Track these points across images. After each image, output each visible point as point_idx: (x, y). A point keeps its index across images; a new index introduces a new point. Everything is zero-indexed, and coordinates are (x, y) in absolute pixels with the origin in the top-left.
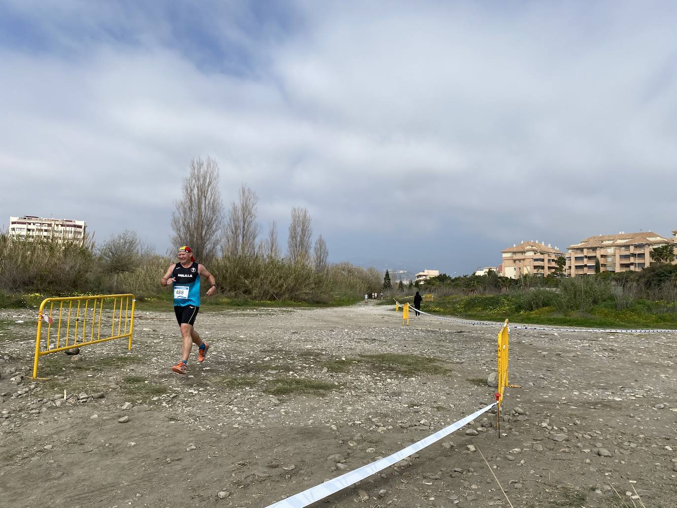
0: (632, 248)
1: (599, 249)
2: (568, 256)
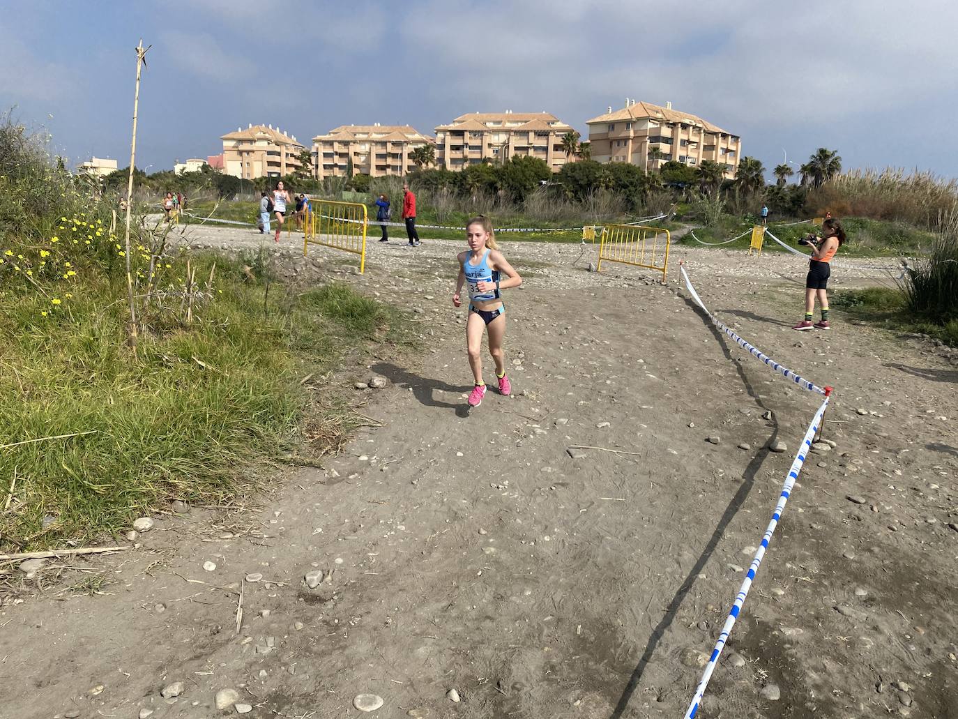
0: (389, 146)
1: (351, 144)
2: (313, 150)
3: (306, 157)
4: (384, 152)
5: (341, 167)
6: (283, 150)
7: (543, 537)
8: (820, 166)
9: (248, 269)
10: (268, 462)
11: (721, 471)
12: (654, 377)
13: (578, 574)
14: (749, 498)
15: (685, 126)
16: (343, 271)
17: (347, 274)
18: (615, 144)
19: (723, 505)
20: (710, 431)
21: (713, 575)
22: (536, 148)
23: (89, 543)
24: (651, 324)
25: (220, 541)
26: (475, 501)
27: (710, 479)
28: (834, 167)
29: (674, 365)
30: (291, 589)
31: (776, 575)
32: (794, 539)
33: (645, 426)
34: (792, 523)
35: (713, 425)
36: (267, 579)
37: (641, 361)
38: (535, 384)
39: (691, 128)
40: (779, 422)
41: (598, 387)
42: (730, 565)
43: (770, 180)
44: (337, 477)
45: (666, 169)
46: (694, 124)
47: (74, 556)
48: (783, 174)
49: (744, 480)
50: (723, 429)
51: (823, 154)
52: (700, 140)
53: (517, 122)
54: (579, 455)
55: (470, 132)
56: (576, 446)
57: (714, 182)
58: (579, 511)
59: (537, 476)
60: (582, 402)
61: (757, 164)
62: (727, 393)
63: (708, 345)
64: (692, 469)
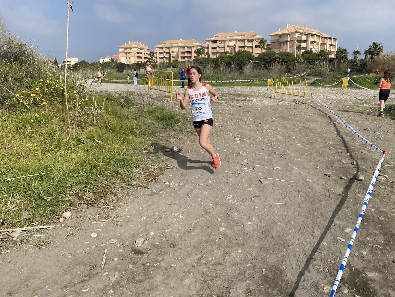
0: (186, 48)
1: (171, 48)
2: (155, 51)
3: (152, 54)
4: (184, 51)
5: (166, 58)
6: (143, 52)
7: (248, 222)
8: (373, 50)
9: (123, 100)
10: (124, 185)
11: (332, 190)
12: (300, 145)
13: (264, 242)
14: (346, 204)
15: (312, 35)
16: (163, 100)
17: (165, 101)
18: (282, 44)
19: (334, 206)
20: (327, 171)
21: (330, 243)
22: (248, 47)
23: (42, 224)
24: (299, 121)
25: (100, 222)
26: (216, 204)
27: (327, 194)
28: (380, 50)
29: (309, 139)
30: (129, 247)
31: (362, 243)
32: (370, 225)
33: (296, 168)
34: (369, 216)
35: (328, 167)
36: (119, 242)
37: (294, 138)
38: (245, 149)
39: (315, 36)
40: (360, 166)
41: (274, 150)
42: (338, 238)
43: (350, 57)
44: (154, 192)
45: (304, 54)
46: (316, 34)
47: (35, 230)
48: (356, 55)
49: (343, 194)
50: (333, 169)
51: (375, 45)
52: (319, 41)
53: (240, 36)
54: (265, 182)
55: (220, 41)
56: (264, 178)
57: (325, 59)
58: (265, 210)
59: (246, 192)
60: (267, 157)
61: (345, 50)
62: (334, 152)
63: (325, 130)
64: (319, 189)
